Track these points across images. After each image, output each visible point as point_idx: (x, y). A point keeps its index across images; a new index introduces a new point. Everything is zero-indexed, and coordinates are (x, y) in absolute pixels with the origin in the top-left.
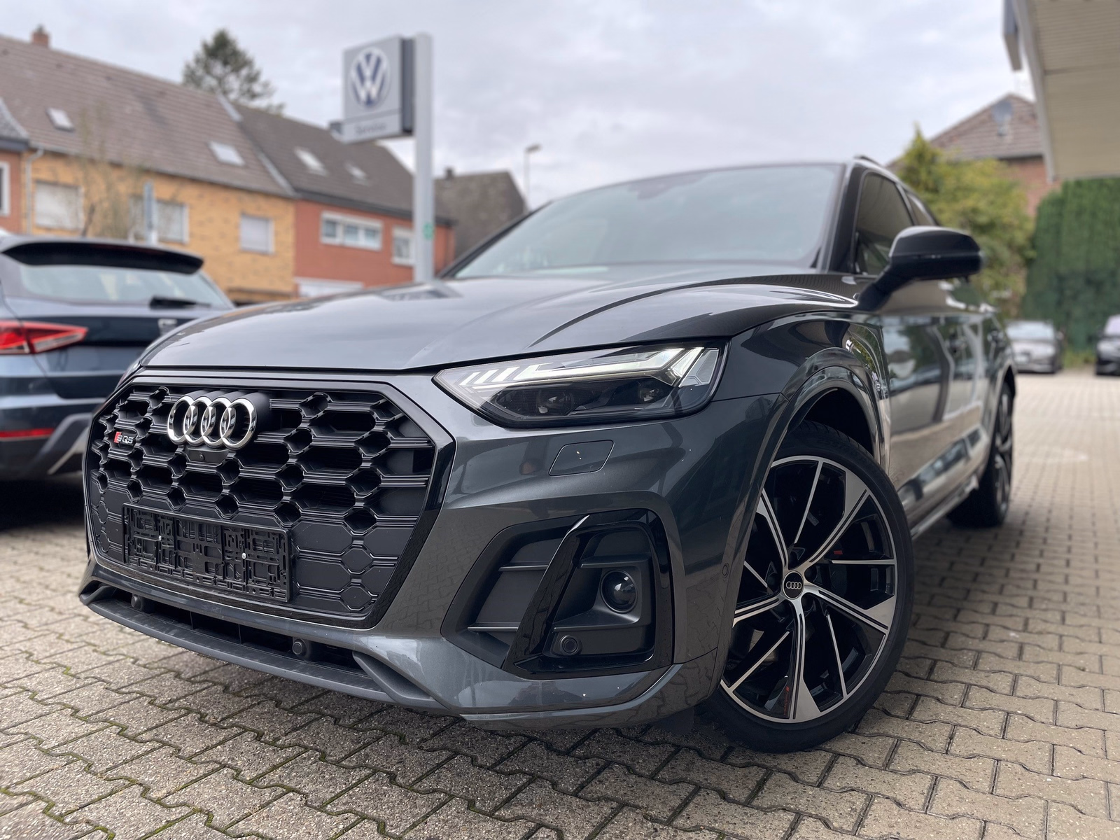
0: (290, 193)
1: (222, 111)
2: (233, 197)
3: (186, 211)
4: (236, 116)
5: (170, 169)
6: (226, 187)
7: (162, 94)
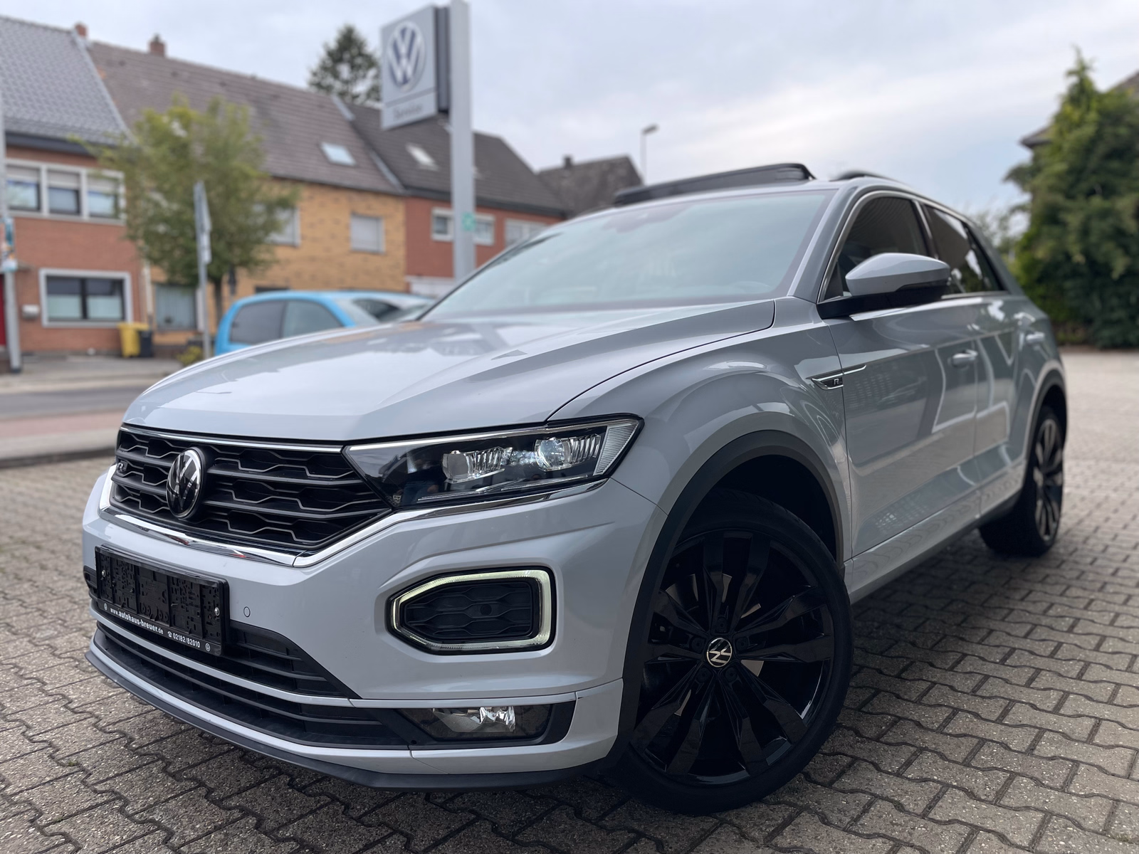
0: (400, 190)
1: (335, 110)
2: (343, 197)
3: (298, 214)
4: (348, 115)
5: (281, 172)
6: (336, 187)
7: (275, 97)
